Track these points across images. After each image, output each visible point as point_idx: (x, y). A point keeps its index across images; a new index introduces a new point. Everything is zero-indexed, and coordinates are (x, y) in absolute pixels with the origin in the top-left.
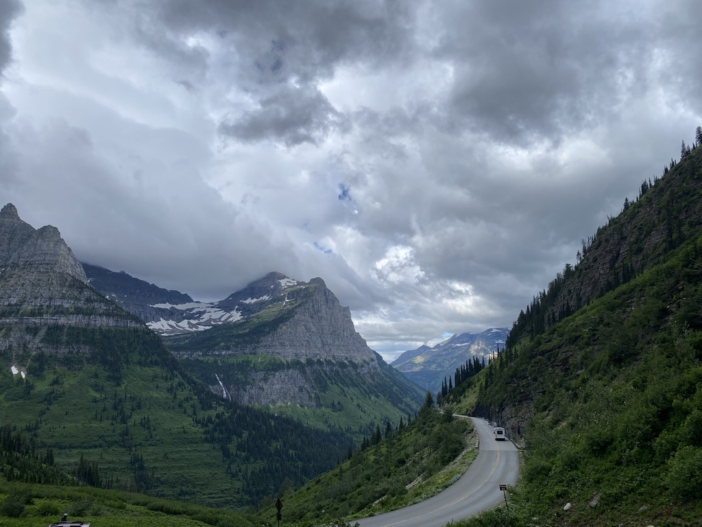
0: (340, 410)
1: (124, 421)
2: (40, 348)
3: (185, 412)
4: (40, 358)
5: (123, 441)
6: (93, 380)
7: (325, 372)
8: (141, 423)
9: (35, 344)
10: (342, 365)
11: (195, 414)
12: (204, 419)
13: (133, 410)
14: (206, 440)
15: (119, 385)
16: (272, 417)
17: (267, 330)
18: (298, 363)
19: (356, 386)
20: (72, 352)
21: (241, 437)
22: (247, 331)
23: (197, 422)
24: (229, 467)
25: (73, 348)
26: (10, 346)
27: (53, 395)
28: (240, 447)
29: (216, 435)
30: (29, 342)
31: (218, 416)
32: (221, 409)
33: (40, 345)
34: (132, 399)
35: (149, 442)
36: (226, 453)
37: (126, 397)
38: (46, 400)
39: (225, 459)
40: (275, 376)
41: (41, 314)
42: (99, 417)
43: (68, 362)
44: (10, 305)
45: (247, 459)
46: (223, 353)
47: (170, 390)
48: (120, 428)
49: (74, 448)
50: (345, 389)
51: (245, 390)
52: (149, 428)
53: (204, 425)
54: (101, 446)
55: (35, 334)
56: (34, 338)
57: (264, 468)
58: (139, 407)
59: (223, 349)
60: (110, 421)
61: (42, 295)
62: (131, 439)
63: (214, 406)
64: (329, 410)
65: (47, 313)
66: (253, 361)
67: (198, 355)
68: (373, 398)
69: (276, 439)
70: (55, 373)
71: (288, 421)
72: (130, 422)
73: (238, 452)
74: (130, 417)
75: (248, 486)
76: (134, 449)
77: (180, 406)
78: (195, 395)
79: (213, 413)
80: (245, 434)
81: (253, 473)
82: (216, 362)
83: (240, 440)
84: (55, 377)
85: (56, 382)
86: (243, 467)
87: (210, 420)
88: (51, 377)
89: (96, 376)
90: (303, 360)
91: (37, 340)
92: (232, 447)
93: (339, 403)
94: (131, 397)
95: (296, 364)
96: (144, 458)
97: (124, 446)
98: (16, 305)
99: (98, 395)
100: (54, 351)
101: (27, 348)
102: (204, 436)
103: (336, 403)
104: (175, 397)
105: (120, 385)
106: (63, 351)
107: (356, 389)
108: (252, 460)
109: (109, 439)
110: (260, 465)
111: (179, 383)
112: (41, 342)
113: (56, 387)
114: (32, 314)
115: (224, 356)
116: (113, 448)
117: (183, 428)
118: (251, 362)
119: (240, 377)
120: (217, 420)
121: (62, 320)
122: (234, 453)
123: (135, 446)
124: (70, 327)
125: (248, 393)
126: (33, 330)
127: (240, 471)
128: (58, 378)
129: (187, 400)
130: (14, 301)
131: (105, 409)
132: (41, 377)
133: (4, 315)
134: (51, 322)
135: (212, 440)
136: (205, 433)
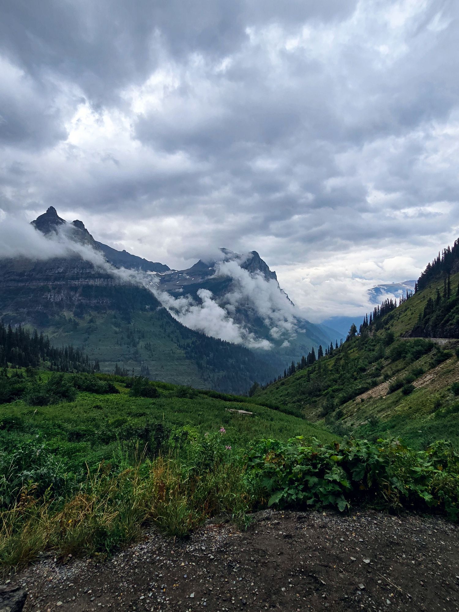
1: (135, 345)
2: (80, 300)
3: (172, 340)
4: (80, 306)
5: (135, 358)
6: (114, 320)
8: (145, 347)
9: (76, 297)
11: (178, 341)
12: (184, 345)
13: (139, 338)
14: (187, 358)
15: (129, 323)
20: (99, 302)
21: (209, 356)
23: (180, 346)
24: (203, 375)
25: (99, 300)
26: (62, 299)
27: (91, 329)
28: (208, 363)
29: (193, 354)
30: (73, 296)
31: (193, 343)
32: (194, 339)
33: (80, 298)
34: (139, 332)
35: (151, 359)
36: (200, 366)
37: (134, 330)
38: (86, 332)
39: (199, 369)
41: (78, 279)
42: (119, 342)
43: (97, 308)
44: (59, 273)
45: (214, 370)
47: (161, 326)
48: (132, 350)
49: (106, 361)
52: (150, 350)
53: (185, 349)
54: (122, 361)
55: (76, 292)
56: (76, 294)
57: (225, 376)
58: (143, 337)
60: (126, 346)
61: (77, 266)
62: (140, 356)
63: (190, 336)
65: (82, 278)
70: (90, 315)
72: (139, 346)
73: (208, 366)
74: (138, 343)
75: (215, 386)
76: (142, 362)
77: (169, 336)
78: (177, 329)
79: (189, 341)
80: (211, 355)
81: (218, 378)
83: (208, 358)
84: (91, 318)
85: (91, 321)
86: (211, 375)
87: (188, 345)
88: (88, 318)
89: (115, 317)
91: (77, 295)
92: (203, 362)
94: (137, 331)
96: (149, 368)
97: (136, 361)
98: (62, 273)
99: (117, 329)
100: (88, 302)
101: (72, 300)
102: (185, 355)
104: (165, 331)
106: (94, 301)
108: (216, 371)
109: (127, 356)
110: (222, 373)
111: (167, 322)
112: (80, 296)
113: (92, 324)
114: (73, 279)
116: (130, 361)
117: (172, 350)
120: (193, 346)
121: (91, 282)
122: (205, 366)
124: (96, 286)
126: (75, 289)
127: (209, 377)
128: (92, 319)
129: (172, 332)
130: (61, 270)
131: (122, 338)
132: (82, 318)
133: (56, 279)
134: (84, 283)
135: (190, 358)
136: (186, 353)
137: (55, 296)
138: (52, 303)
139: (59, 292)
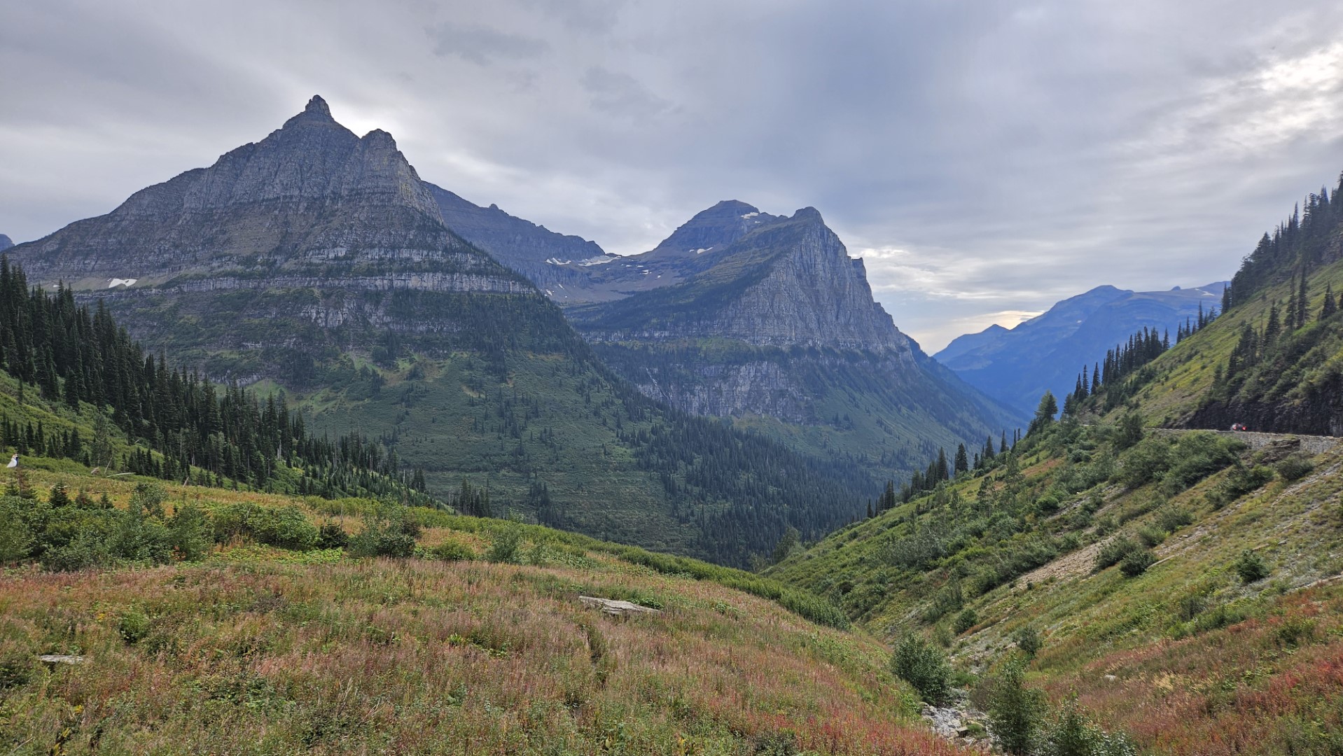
0: (848, 428)
1: (515, 434)
2: (387, 324)
3: (604, 424)
4: (389, 339)
5: (517, 463)
6: (466, 373)
7: (822, 368)
8: (541, 439)
9: (378, 318)
10: (852, 357)
11: (619, 426)
12: (633, 435)
13: (527, 418)
14: (639, 466)
15: (503, 381)
16: (738, 435)
17: (725, 298)
18: (777, 352)
19: (876, 391)
20: (432, 330)
21: (691, 463)
22: (692, 300)
23: (624, 439)
24: (676, 508)
25: (433, 324)
26: (345, 321)
27: (412, 394)
28: (689, 479)
29: (654, 458)
30: (371, 315)
31: (654, 431)
32: (658, 421)
33: (387, 320)
34: (526, 402)
35: (554, 466)
36: (670, 488)
37: (515, 398)
38: (403, 400)
39: (668, 495)
40: (739, 372)
41: (382, 273)
42: (480, 426)
43: (426, 344)
44: (336, 258)
45: (702, 498)
46: (656, 335)
47: (580, 389)
48: (511, 444)
49: (448, 470)
50: (857, 395)
51: (692, 393)
52: (552, 446)
53: (634, 444)
54: (486, 470)
55: (377, 303)
56: (377, 309)
57: (730, 513)
58: (536, 414)
59: (656, 329)
60: (496, 434)
61: (380, 243)
62: (529, 461)
63: (648, 415)
64: (830, 428)
65: (390, 270)
66: (704, 348)
67: (617, 337)
68: (904, 411)
69: (743, 466)
70: (411, 361)
71: (763, 442)
72: (525, 436)
73: (689, 487)
74: (524, 429)
75: (706, 536)
76: (533, 475)
77: (596, 414)
78: (618, 397)
79: (645, 426)
80: (698, 460)
81: (713, 518)
82: (645, 348)
83: (690, 467)
84: (412, 367)
85: (413, 375)
86: (697, 509)
87: (642, 436)
88: (404, 366)
89: (470, 366)
90: (785, 347)
91: (380, 313)
92: (678, 478)
93: (846, 418)
94: (523, 400)
95: (773, 354)
96: (550, 489)
97: (519, 471)
98: (345, 258)
99: (475, 396)
100: (407, 329)
101: (369, 323)
102: (633, 460)
103: (841, 417)
104: (588, 401)
105: (506, 382)
106: (420, 328)
107: (876, 395)
108: (709, 498)
109: (496, 459)
110: (723, 506)
111: (593, 379)
112: (386, 314)
113: (414, 381)
114: (370, 273)
115: (658, 339)
116: (503, 472)
117: (603, 446)
118: (700, 349)
119: (683, 372)
120: (654, 437)
121: (414, 282)
122: (682, 487)
123: (535, 471)
124: (426, 293)
125: (697, 398)
126: (375, 297)
127: (692, 514)
128: (416, 368)
129: (606, 404)
130: (342, 252)
131: (486, 417)
132: (391, 367)
133: (329, 273)
134: (398, 284)
135: (648, 466)
136: (635, 455)
137: (327, 314)
138: (321, 331)
139: (338, 306)
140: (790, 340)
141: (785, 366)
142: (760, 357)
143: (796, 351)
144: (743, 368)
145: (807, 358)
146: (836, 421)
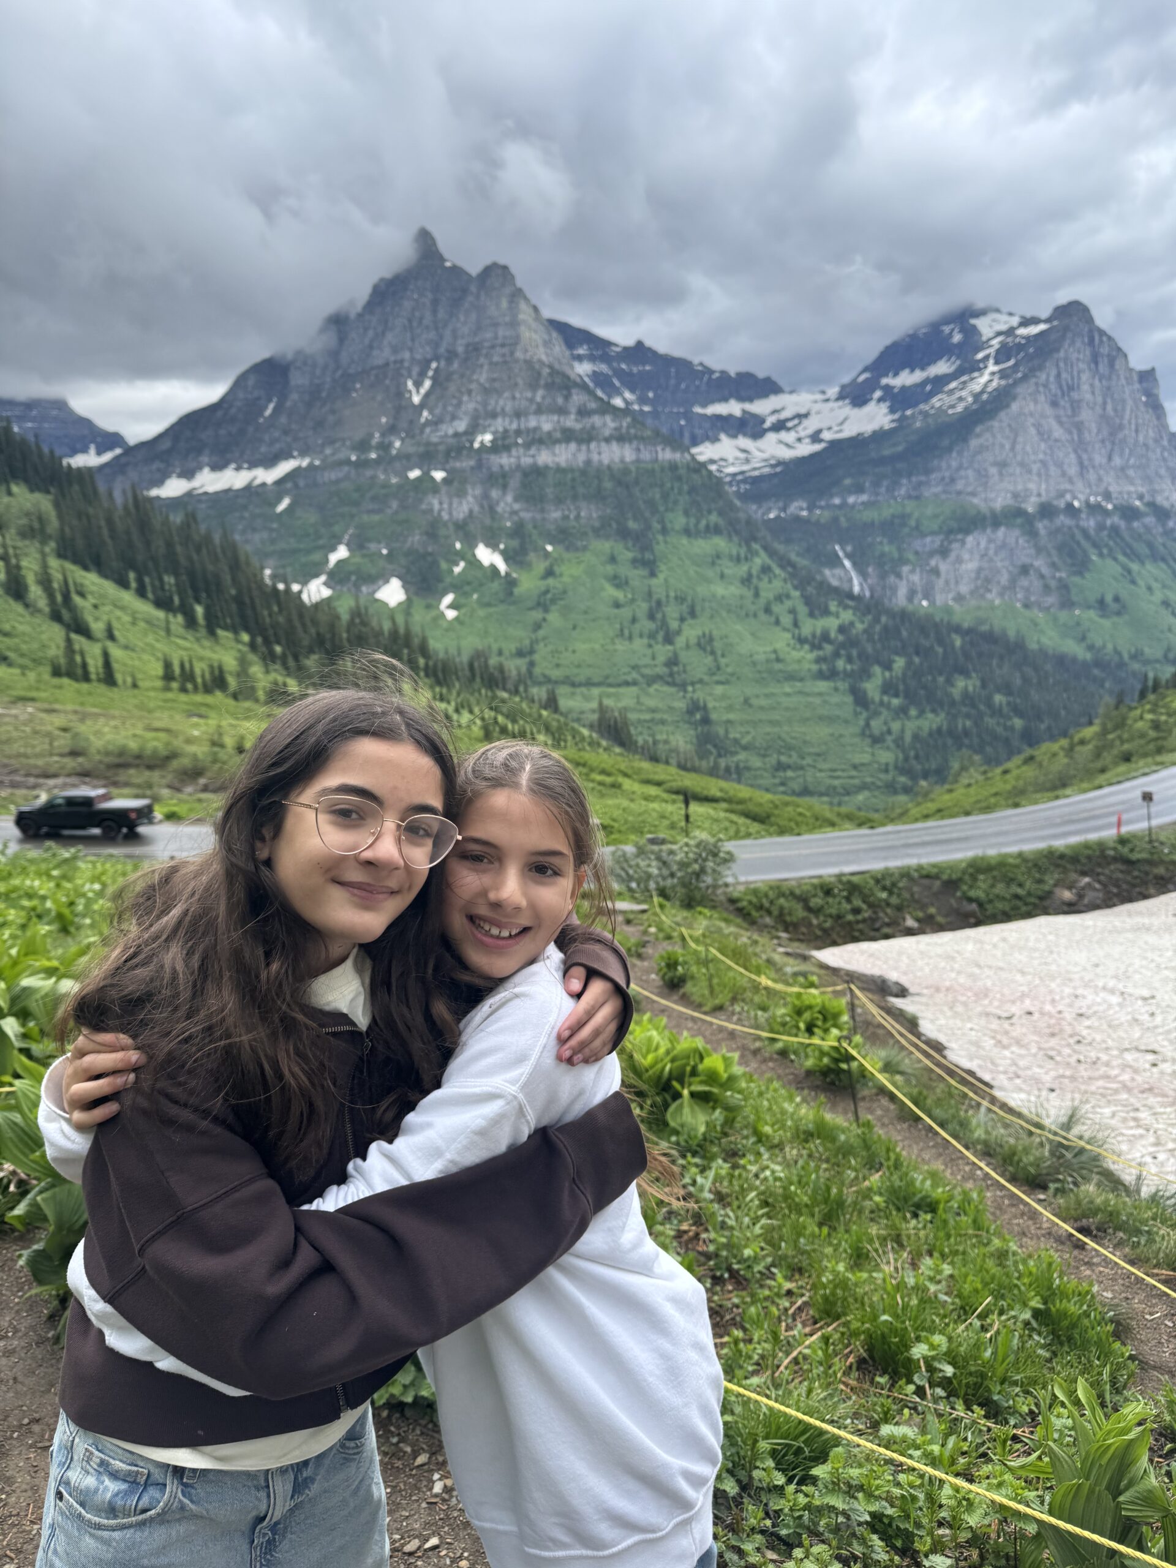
0: (1118, 613)
1: (669, 639)
2: (516, 513)
4: (518, 531)
5: (671, 675)
6: (609, 568)
7: (1085, 532)
8: (699, 645)
9: (507, 502)
10: (1129, 513)
11: (796, 624)
12: (814, 636)
13: (682, 620)
14: (821, 676)
15: (653, 574)
16: (958, 629)
17: (946, 442)
18: (1020, 513)
19: (1163, 560)
20: (568, 516)
21: (889, 668)
22: (900, 448)
23: (801, 641)
24: (868, 725)
25: (568, 509)
26: (470, 511)
27: (549, 596)
28: (888, 688)
29: (840, 664)
30: (498, 502)
31: (842, 629)
32: (847, 616)
33: (516, 506)
34: (680, 599)
35: (716, 678)
36: (861, 700)
37: (668, 596)
38: (539, 604)
39: (859, 709)
40: (963, 542)
41: (507, 448)
42: (626, 632)
43: (563, 536)
45: (903, 711)
46: (851, 500)
47: (747, 580)
48: (663, 652)
49: (591, 685)
50: (1135, 567)
51: (899, 576)
52: (713, 653)
53: (815, 647)
54: (635, 683)
55: (505, 487)
56: (504, 494)
57: (939, 730)
58: (693, 614)
59: (850, 492)
60: (646, 641)
61: (503, 410)
62: (685, 671)
63: (833, 608)
64: (1092, 614)
65: (517, 444)
66: (916, 515)
69: (965, 673)
70: (546, 556)
71: (991, 638)
72: (680, 641)
73: (886, 698)
74: (679, 632)
75: (906, 759)
76: (690, 688)
77: (768, 610)
78: (796, 589)
79: (831, 624)
80: (899, 663)
81: (916, 737)
82: (835, 520)
83: (887, 674)
84: (547, 563)
85: (549, 573)
86: (896, 726)
87: (825, 637)
88: (540, 564)
89: (613, 559)
90: (1030, 505)
91: (509, 498)
92: (872, 688)
93: (1117, 599)
94: (676, 597)
95: (1014, 516)
96: (710, 705)
97: (673, 684)
98: (466, 433)
99: (619, 595)
100: (538, 516)
101: (496, 512)
102: (814, 667)
103: (1109, 598)
104: (757, 595)
105: (655, 576)
106: (554, 514)
107: (1163, 565)
108: (913, 712)
109: (648, 671)
110: (931, 721)
111: (763, 567)
112: (516, 500)
113: (551, 581)
114: (495, 449)
115: (853, 506)
116: (656, 686)
117: (775, 651)
118: (909, 516)
119: (887, 549)
120: (841, 638)
121: (544, 458)
122: (877, 699)
123: (693, 684)
124: (559, 470)
125: (904, 582)
126: (500, 479)
127: (889, 732)
128: (551, 566)
129: (779, 598)
130: (461, 426)
131: (634, 620)
132: (526, 566)
134: (526, 461)
135: (832, 675)
136: (817, 661)
137: (450, 504)
138: (445, 524)
139: (461, 494)
140: (1039, 495)
141: (1032, 533)
142: (996, 520)
143: (1046, 511)
144: (970, 539)
145: (1063, 520)
146: (1101, 603)
